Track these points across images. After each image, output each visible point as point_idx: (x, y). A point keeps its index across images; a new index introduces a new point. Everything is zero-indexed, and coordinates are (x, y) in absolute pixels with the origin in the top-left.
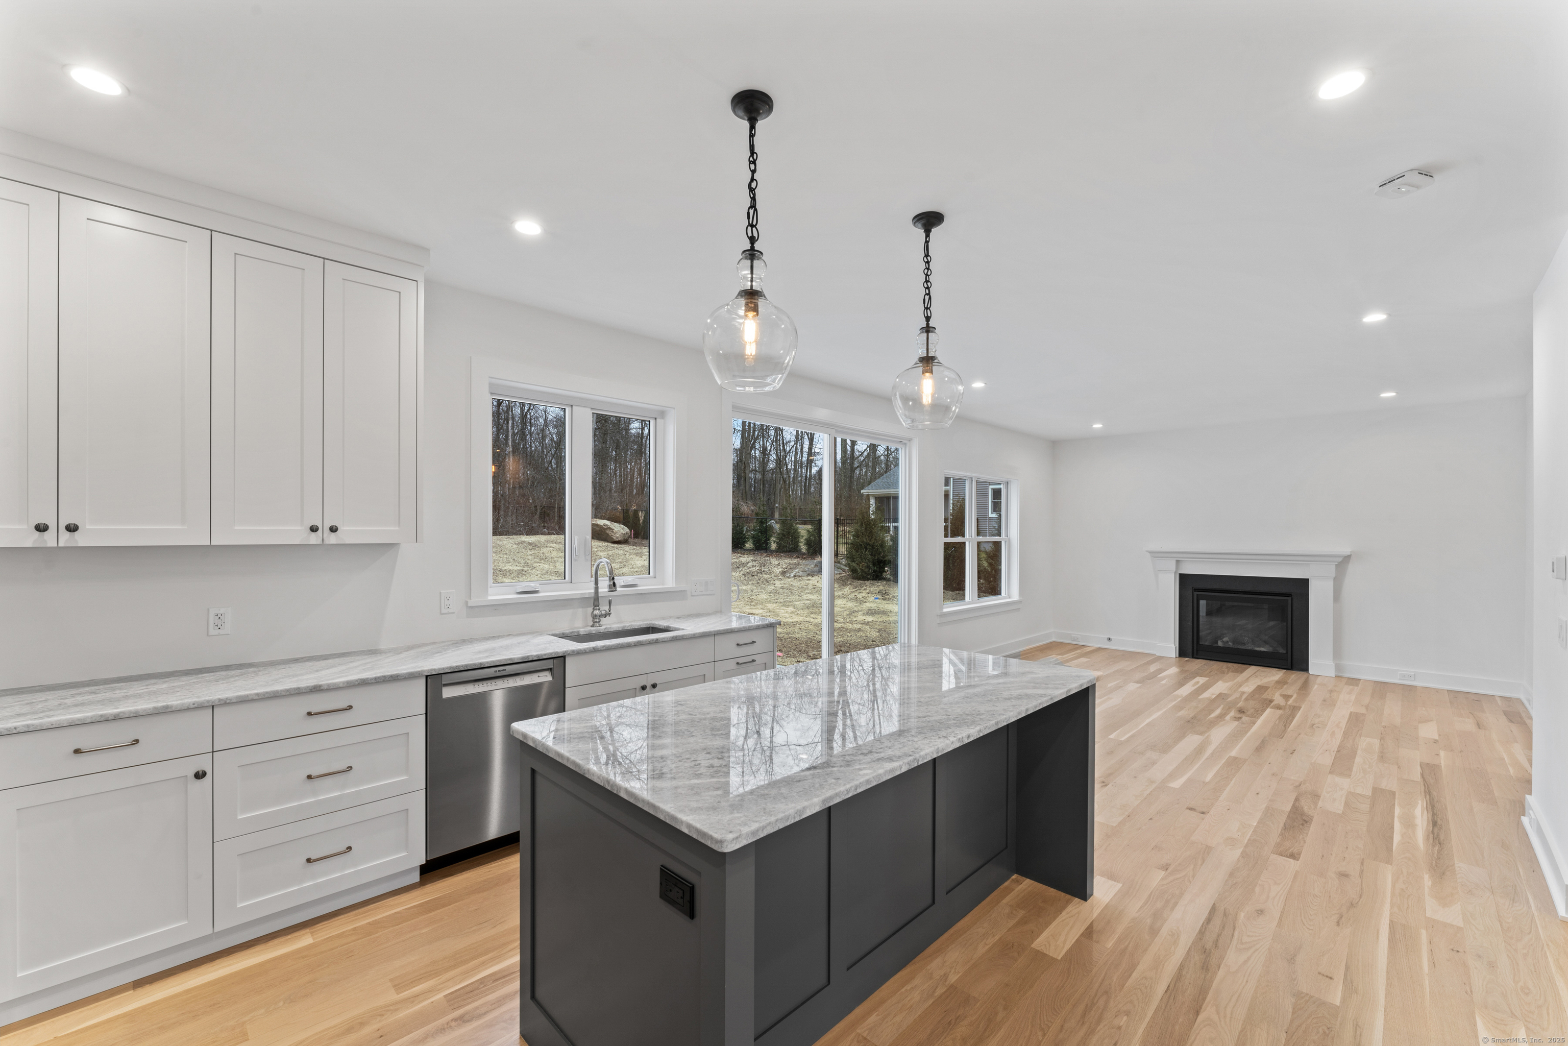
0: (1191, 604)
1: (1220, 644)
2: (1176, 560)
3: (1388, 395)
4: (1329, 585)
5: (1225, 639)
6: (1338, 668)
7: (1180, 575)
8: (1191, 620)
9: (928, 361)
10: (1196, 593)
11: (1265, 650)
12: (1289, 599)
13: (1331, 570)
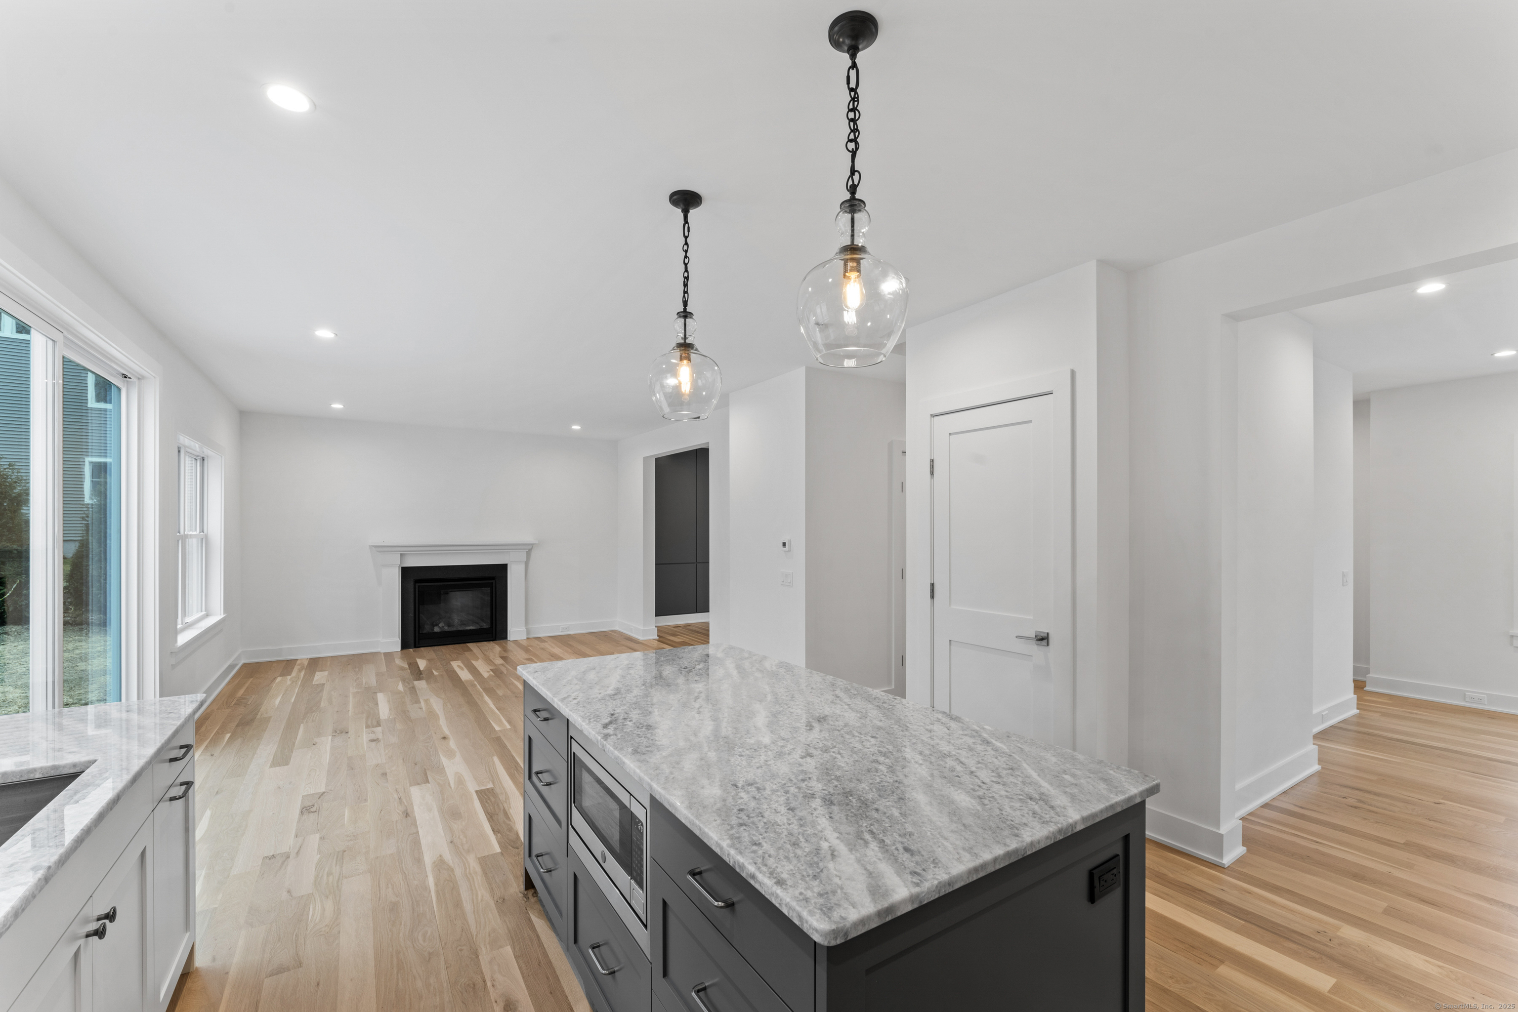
0: (412, 596)
1: (436, 629)
2: (401, 554)
3: (576, 427)
4: (522, 567)
5: (441, 625)
6: (528, 632)
7: (402, 568)
8: (413, 611)
9: (685, 347)
10: (417, 585)
11: (474, 628)
12: (493, 581)
13: (523, 556)
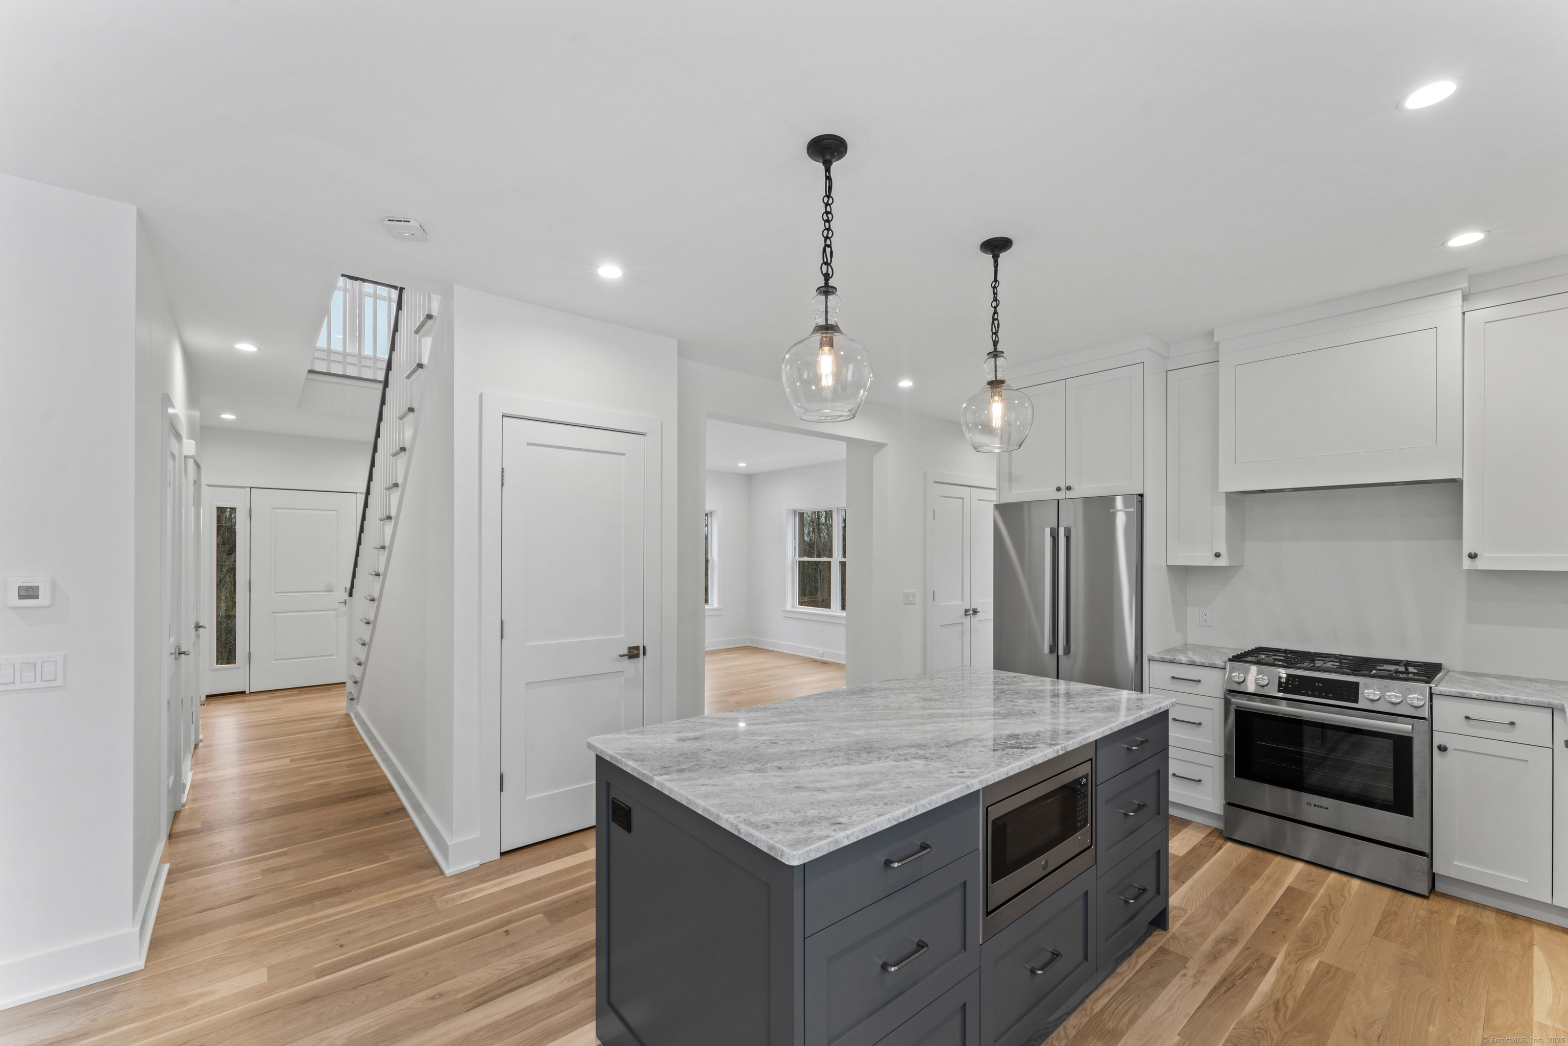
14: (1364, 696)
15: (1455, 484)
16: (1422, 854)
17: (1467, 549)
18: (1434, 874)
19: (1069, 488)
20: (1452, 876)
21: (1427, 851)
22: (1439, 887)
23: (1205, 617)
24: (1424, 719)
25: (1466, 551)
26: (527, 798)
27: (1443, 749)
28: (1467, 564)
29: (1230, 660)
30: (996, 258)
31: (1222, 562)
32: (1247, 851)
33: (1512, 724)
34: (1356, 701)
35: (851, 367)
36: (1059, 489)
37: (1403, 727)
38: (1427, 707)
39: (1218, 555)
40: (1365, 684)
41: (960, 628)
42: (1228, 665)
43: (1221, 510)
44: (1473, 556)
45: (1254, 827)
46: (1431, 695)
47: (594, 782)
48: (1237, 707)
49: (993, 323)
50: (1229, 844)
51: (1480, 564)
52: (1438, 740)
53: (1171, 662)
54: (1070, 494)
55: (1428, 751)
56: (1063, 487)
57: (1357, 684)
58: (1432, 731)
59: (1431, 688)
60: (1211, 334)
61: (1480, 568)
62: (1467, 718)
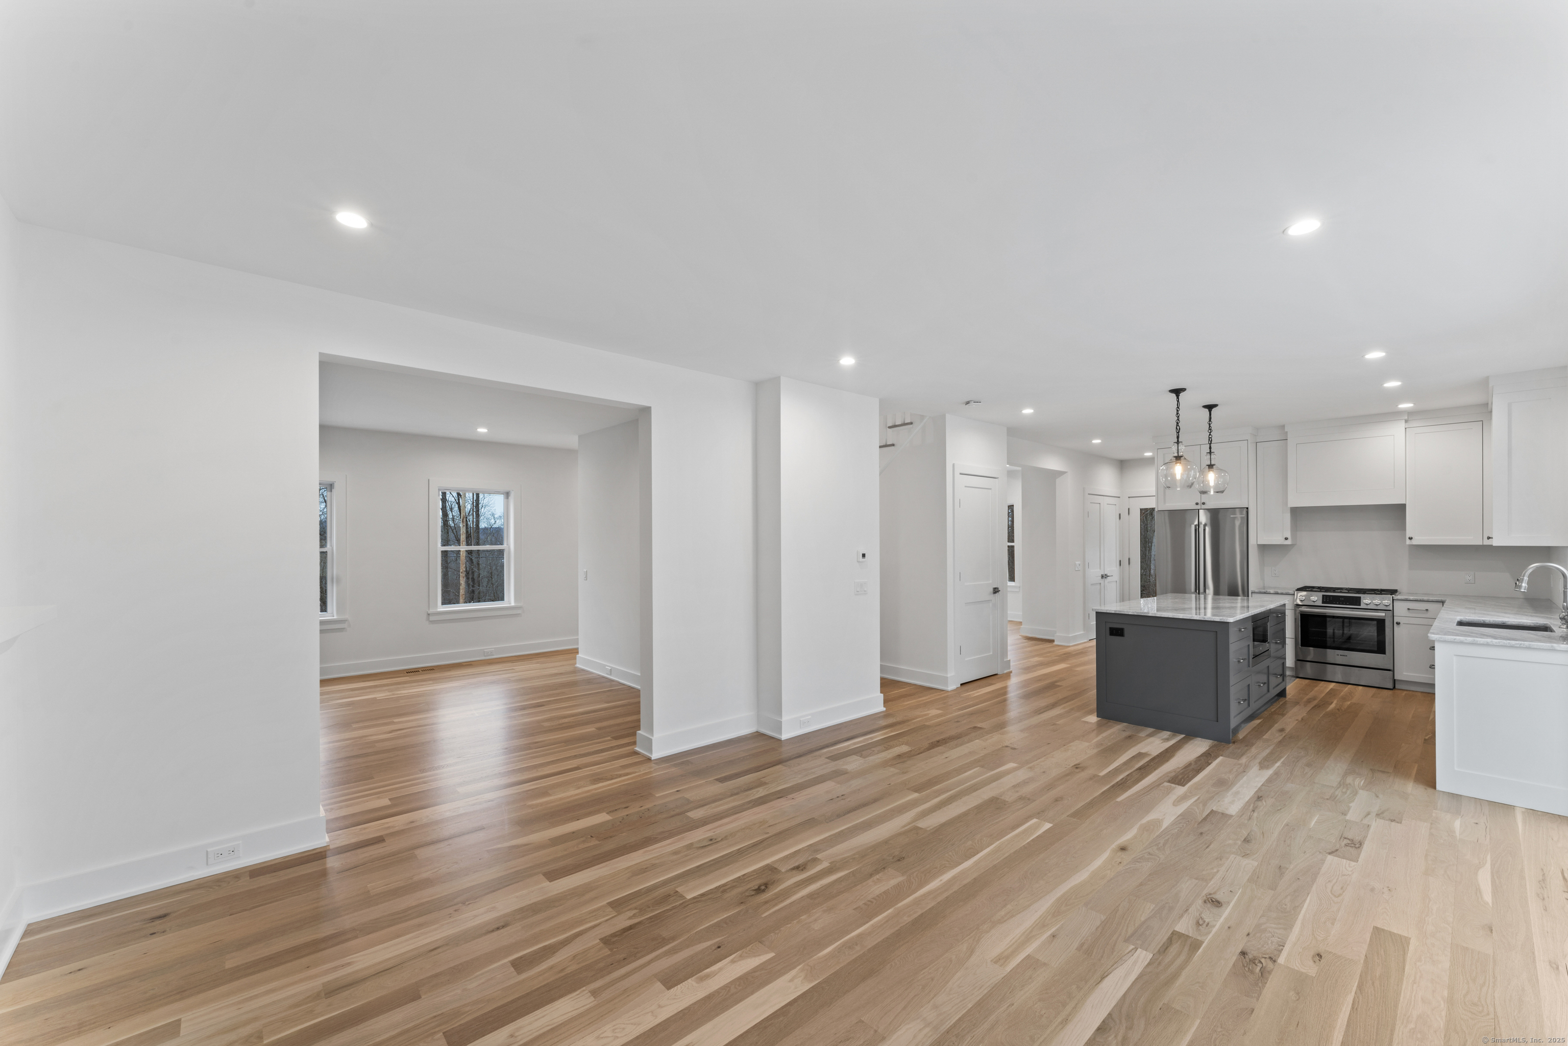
14: (1363, 602)
15: (1401, 508)
16: (1389, 670)
17: (1408, 535)
18: (1395, 680)
19: (1204, 504)
20: (1403, 679)
21: (1392, 668)
22: (1397, 686)
23: (1275, 572)
24: (1390, 610)
25: (1407, 537)
26: (966, 659)
27: (1398, 624)
28: (1408, 542)
29: (1296, 590)
30: (1210, 412)
31: (1288, 542)
32: (1307, 681)
33: (1427, 610)
34: (1360, 605)
35: (1193, 471)
36: (1197, 504)
37: (1382, 614)
38: (1391, 605)
39: (1286, 539)
40: (1364, 597)
41: (1098, 586)
42: (1296, 593)
43: (1288, 516)
44: (1411, 539)
45: (1309, 669)
46: (1393, 600)
47: (1095, 623)
48: (1301, 612)
49: (1209, 440)
50: (1298, 679)
51: (1414, 542)
52: (1396, 620)
53: (1265, 593)
54: (1204, 507)
55: (1392, 625)
56: (1199, 502)
57: (1360, 597)
58: (1393, 616)
59: (1393, 597)
60: (1283, 427)
61: (1414, 544)
62: (1408, 609)
